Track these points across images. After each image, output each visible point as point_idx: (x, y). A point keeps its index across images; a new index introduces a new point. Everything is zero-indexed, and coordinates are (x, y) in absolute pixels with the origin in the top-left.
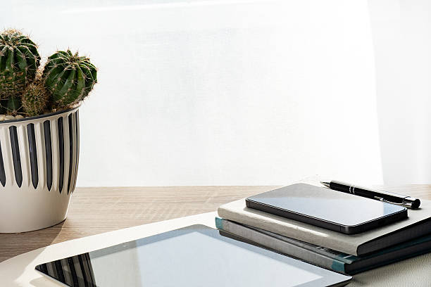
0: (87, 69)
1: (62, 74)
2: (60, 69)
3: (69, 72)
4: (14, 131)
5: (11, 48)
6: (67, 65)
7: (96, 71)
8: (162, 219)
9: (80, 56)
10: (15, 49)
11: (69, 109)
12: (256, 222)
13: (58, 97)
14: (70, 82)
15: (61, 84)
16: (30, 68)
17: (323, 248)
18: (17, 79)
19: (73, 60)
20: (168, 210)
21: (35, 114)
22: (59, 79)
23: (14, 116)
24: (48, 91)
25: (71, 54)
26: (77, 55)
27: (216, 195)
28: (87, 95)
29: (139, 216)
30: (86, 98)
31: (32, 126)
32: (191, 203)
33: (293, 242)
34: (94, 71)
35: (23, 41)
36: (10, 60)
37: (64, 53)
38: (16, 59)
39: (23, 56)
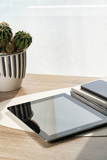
0: (28, 38)
1: (20, 40)
2: (19, 38)
3: (22, 39)
4: (3, 58)
5: (2, 31)
6: (22, 36)
7: (32, 39)
8: (53, 89)
9: (26, 33)
10: (4, 31)
11: (22, 51)
12: (83, 95)
13: (18, 47)
14: (22, 43)
15: (19, 43)
16: (9, 37)
17: (104, 107)
18: (4, 41)
19: (24, 35)
20: (56, 86)
21: (10, 53)
22: (19, 42)
23: (4, 53)
24: (15, 45)
25: (23, 33)
26: (25, 32)
27: (73, 80)
28: (28, 47)
29: (46, 87)
30: (28, 48)
31: (9, 57)
32: (64, 83)
33: (95, 103)
34: (31, 39)
35: (6, 28)
36: (2, 35)
37: (21, 32)
38: (4, 35)
39: (6, 34)
